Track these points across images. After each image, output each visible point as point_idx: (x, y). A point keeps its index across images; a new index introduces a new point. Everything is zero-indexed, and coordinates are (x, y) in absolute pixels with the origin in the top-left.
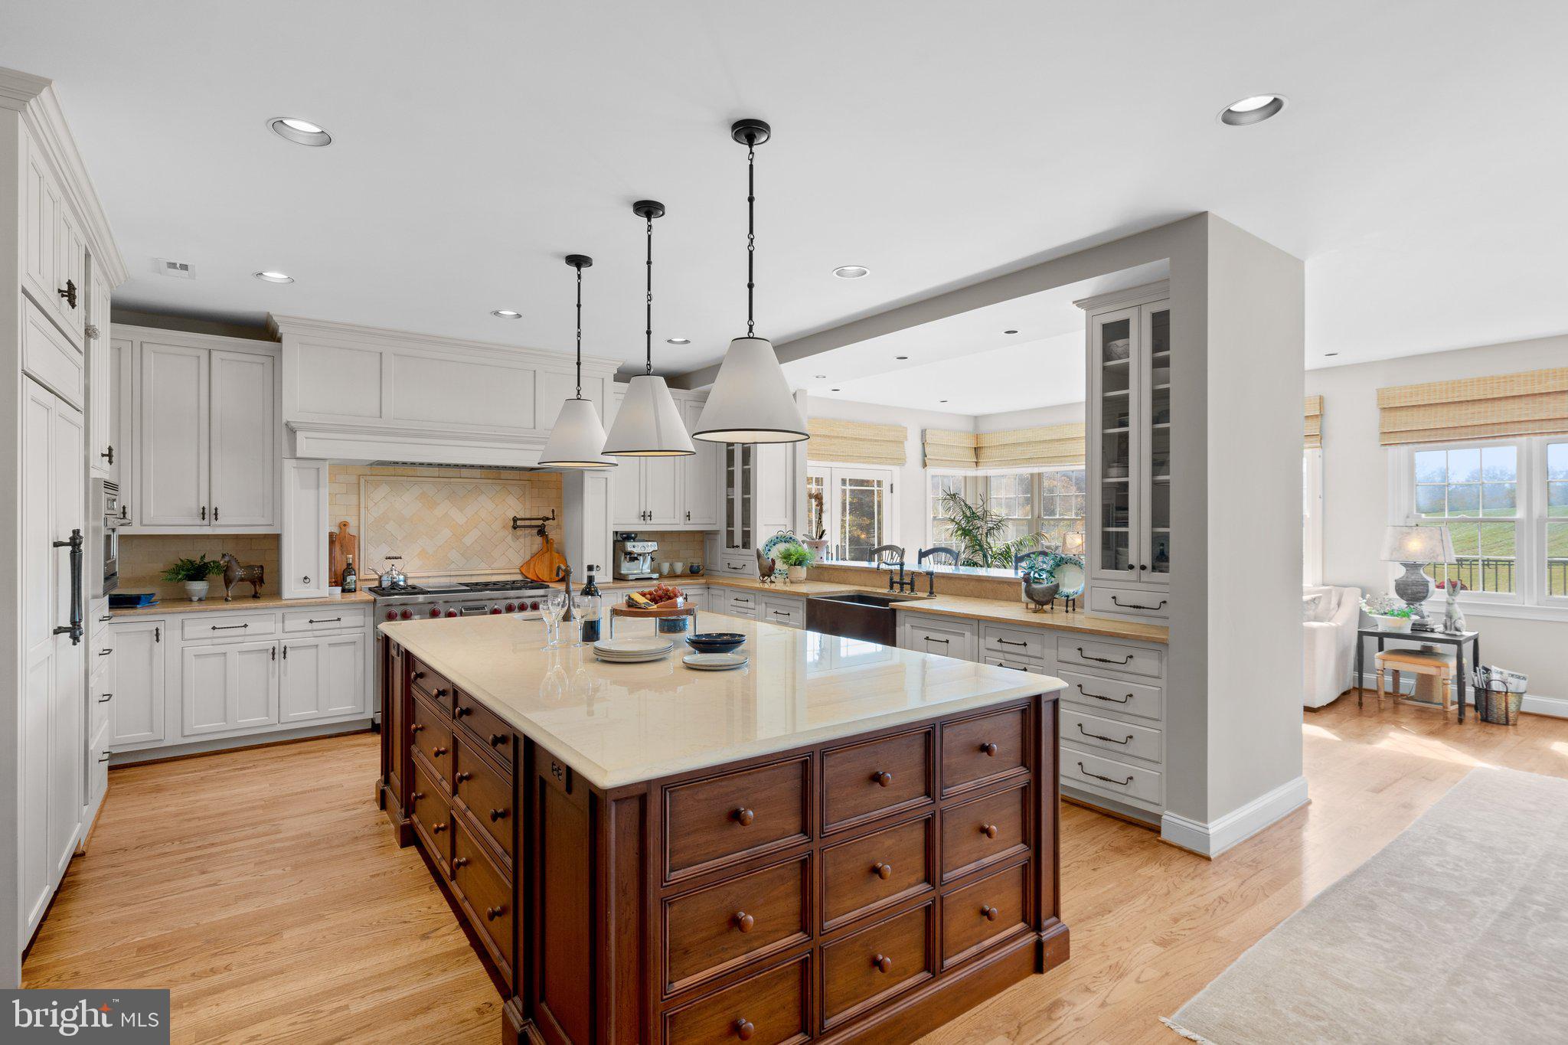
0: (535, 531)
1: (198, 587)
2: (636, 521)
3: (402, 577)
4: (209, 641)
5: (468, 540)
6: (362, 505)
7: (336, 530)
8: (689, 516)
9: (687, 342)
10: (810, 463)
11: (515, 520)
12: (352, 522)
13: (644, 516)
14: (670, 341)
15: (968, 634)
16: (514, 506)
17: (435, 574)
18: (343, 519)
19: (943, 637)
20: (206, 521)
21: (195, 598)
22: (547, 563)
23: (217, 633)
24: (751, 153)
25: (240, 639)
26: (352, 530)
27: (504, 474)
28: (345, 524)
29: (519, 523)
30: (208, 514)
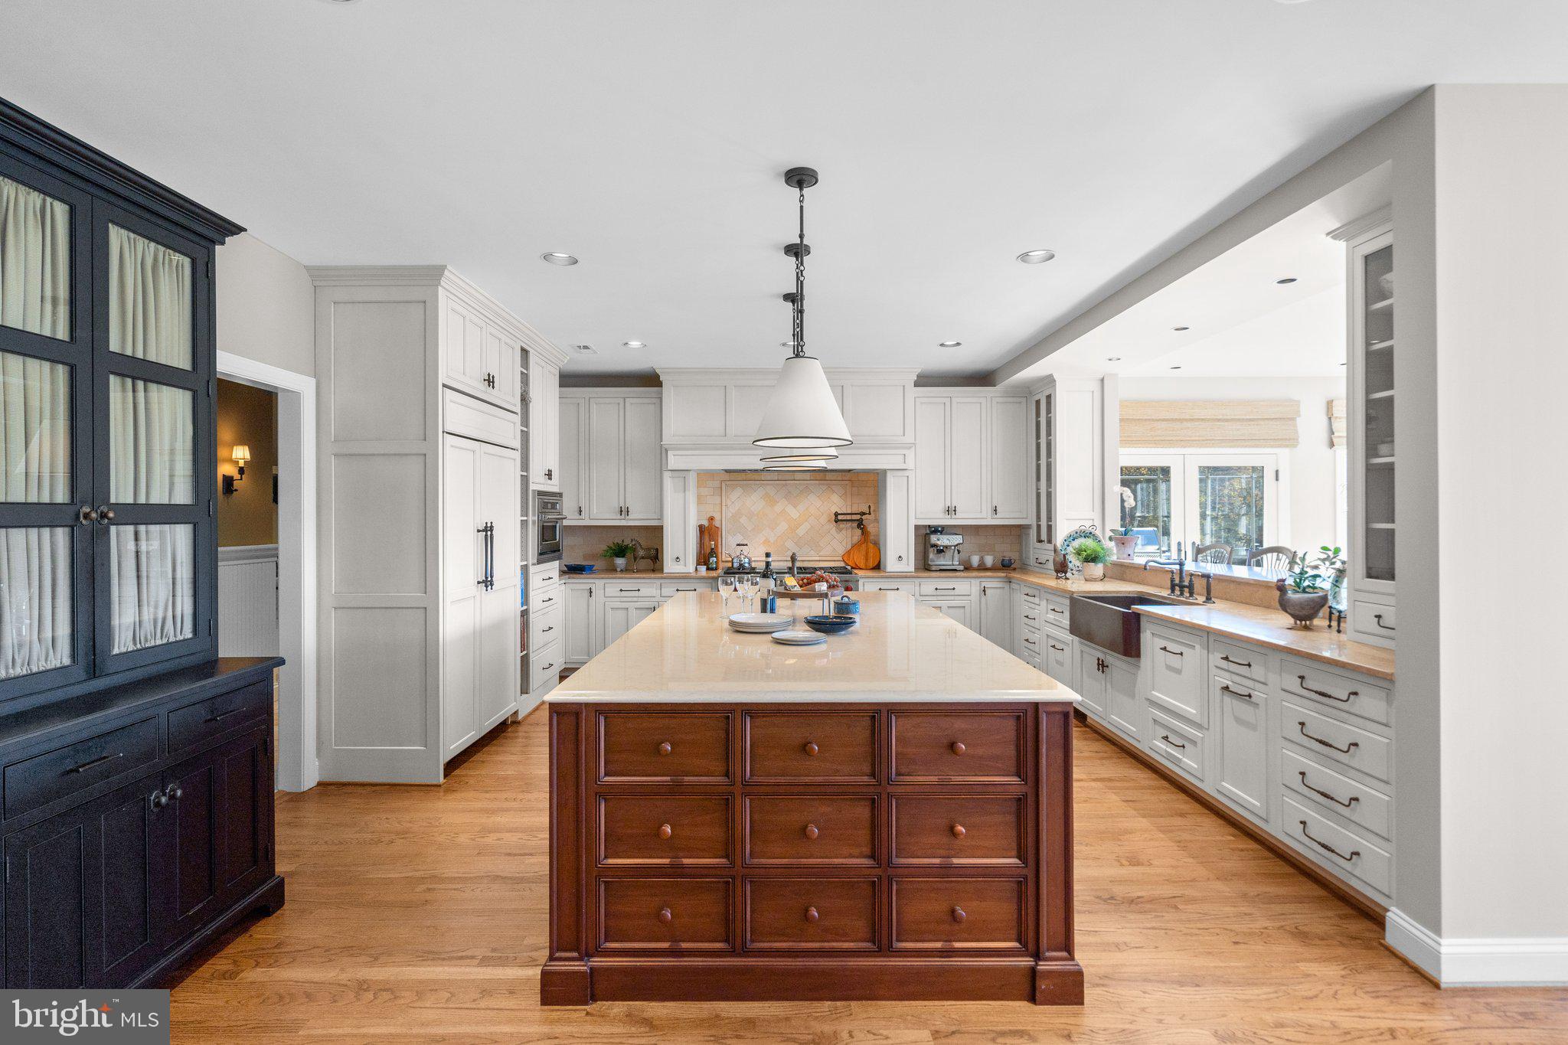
0: (855, 524)
1: (620, 562)
2: (941, 515)
3: (747, 560)
4: (618, 599)
5: (801, 532)
6: (724, 504)
7: (705, 523)
8: (996, 510)
9: (958, 344)
10: (1122, 451)
11: (836, 514)
12: (717, 517)
13: (948, 511)
14: (942, 345)
15: (1198, 647)
16: (837, 503)
17: (780, 559)
18: (711, 515)
19: (1177, 648)
20: (623, 517)
21: (619, 569)
22: (864, 553)
23: (623, 594)
24: (802, 196)
25: (635, 599)
26: (717, 523)
27: (829, 476)
28: (712, 519)
29: (840, 517)
30: (624, 511)
